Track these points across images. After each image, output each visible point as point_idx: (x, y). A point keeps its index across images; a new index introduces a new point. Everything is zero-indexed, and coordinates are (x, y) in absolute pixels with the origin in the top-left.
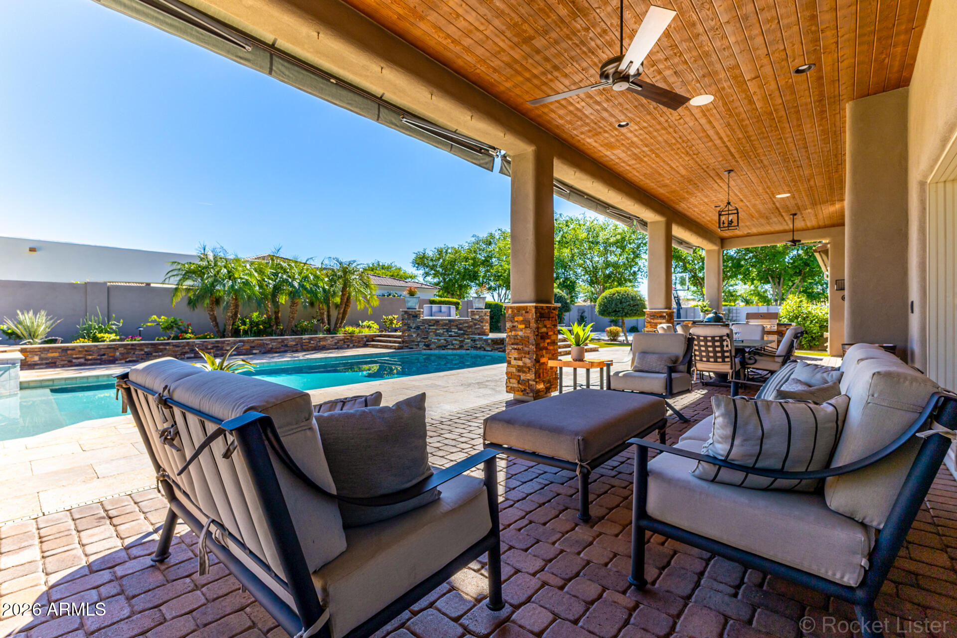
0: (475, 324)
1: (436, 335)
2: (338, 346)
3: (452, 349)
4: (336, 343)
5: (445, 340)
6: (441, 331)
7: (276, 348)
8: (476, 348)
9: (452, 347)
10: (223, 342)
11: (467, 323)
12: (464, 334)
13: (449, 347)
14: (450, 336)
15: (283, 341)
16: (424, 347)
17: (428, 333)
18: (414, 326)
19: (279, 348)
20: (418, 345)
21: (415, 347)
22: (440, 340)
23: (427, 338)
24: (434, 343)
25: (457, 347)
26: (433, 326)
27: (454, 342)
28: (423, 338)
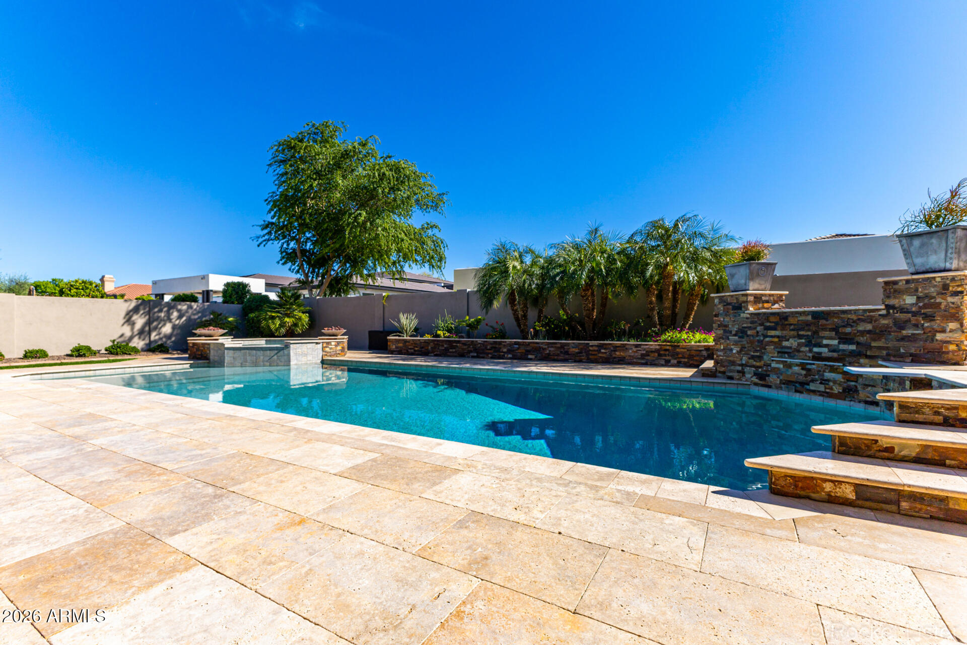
0: (901, 325)
1: (781, 353)
2: (646, 361)
3: (821, 394)
4: (642, 355)
5: (803, 366)
6: (792, 343)
7: (554, 355)
9: (822, 388)
10: (500, 343)
11: (870, 320)
13: (812, 387)
14: (818, 357)
15: (563, 346)
16: (755, 379)
17: (762, 346)
18: (735, 329)
19: (558, 355)
20: (743, 373)
21: (735, 375)
22: (789, 366)
23: (760, 358)
24: (776, 371)
26: (774, 329)
27: (828, 375)
28: (753, 357)
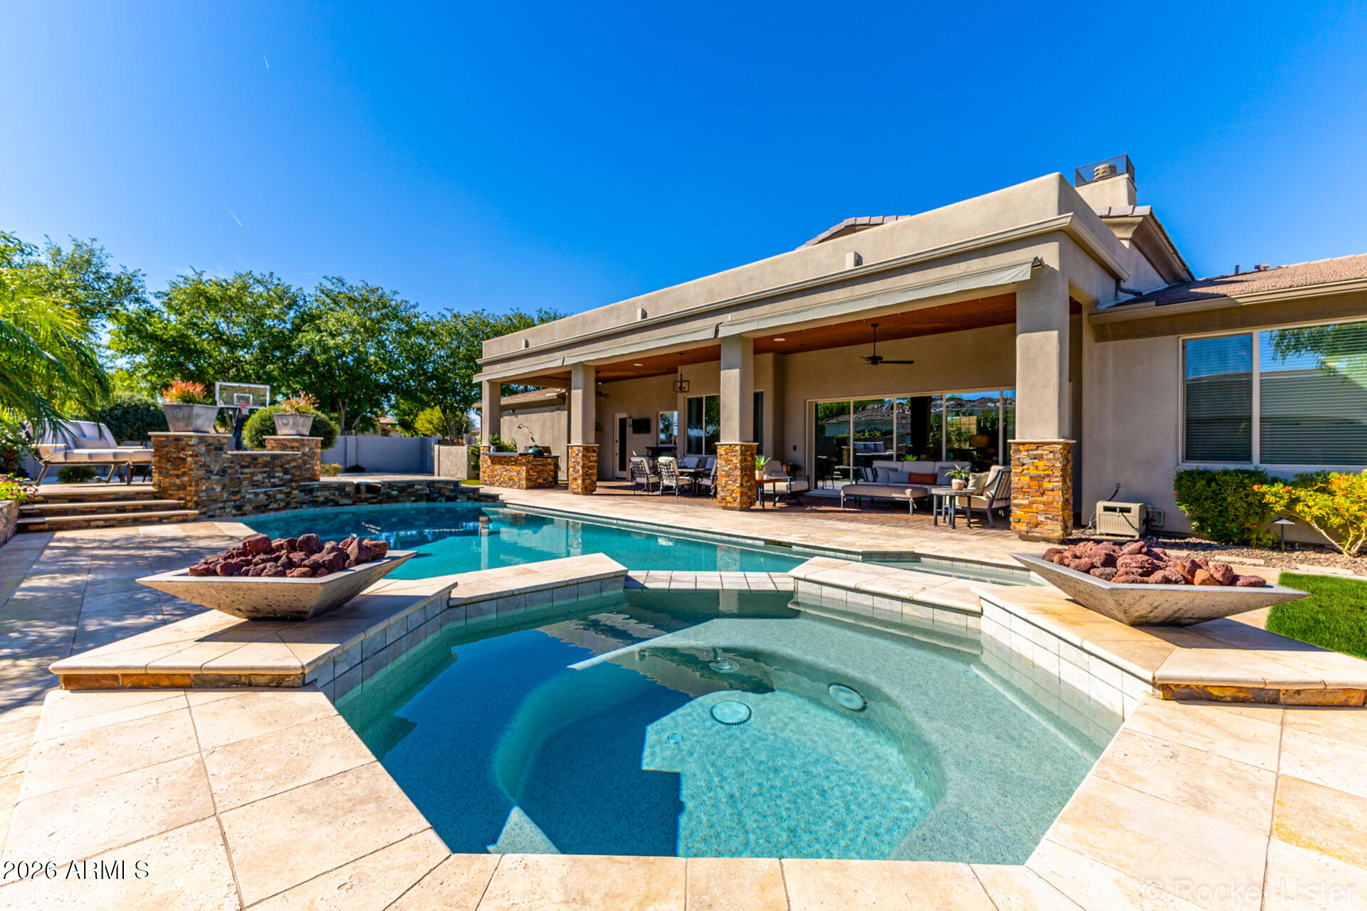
0: (304, 463)
1: (253, 486)
3: (276, 510)
5: (265, 493)
6: (259, 477)
8: (315, 503)
9: (276, 506)
11: (295, 460)
12: (291, 481)
13: (271, 506)
14: (274, 485)
16: (234, 512)
17: (240, 481)
18: (217, 469)
20: (224, 508)
21: (218, 512)
22: (258, 495)
23: (239, 492)
24: (250, 501)
25: (282, 504)
26: (248, 467)
27: (278, 496)
28: (233, 493)
